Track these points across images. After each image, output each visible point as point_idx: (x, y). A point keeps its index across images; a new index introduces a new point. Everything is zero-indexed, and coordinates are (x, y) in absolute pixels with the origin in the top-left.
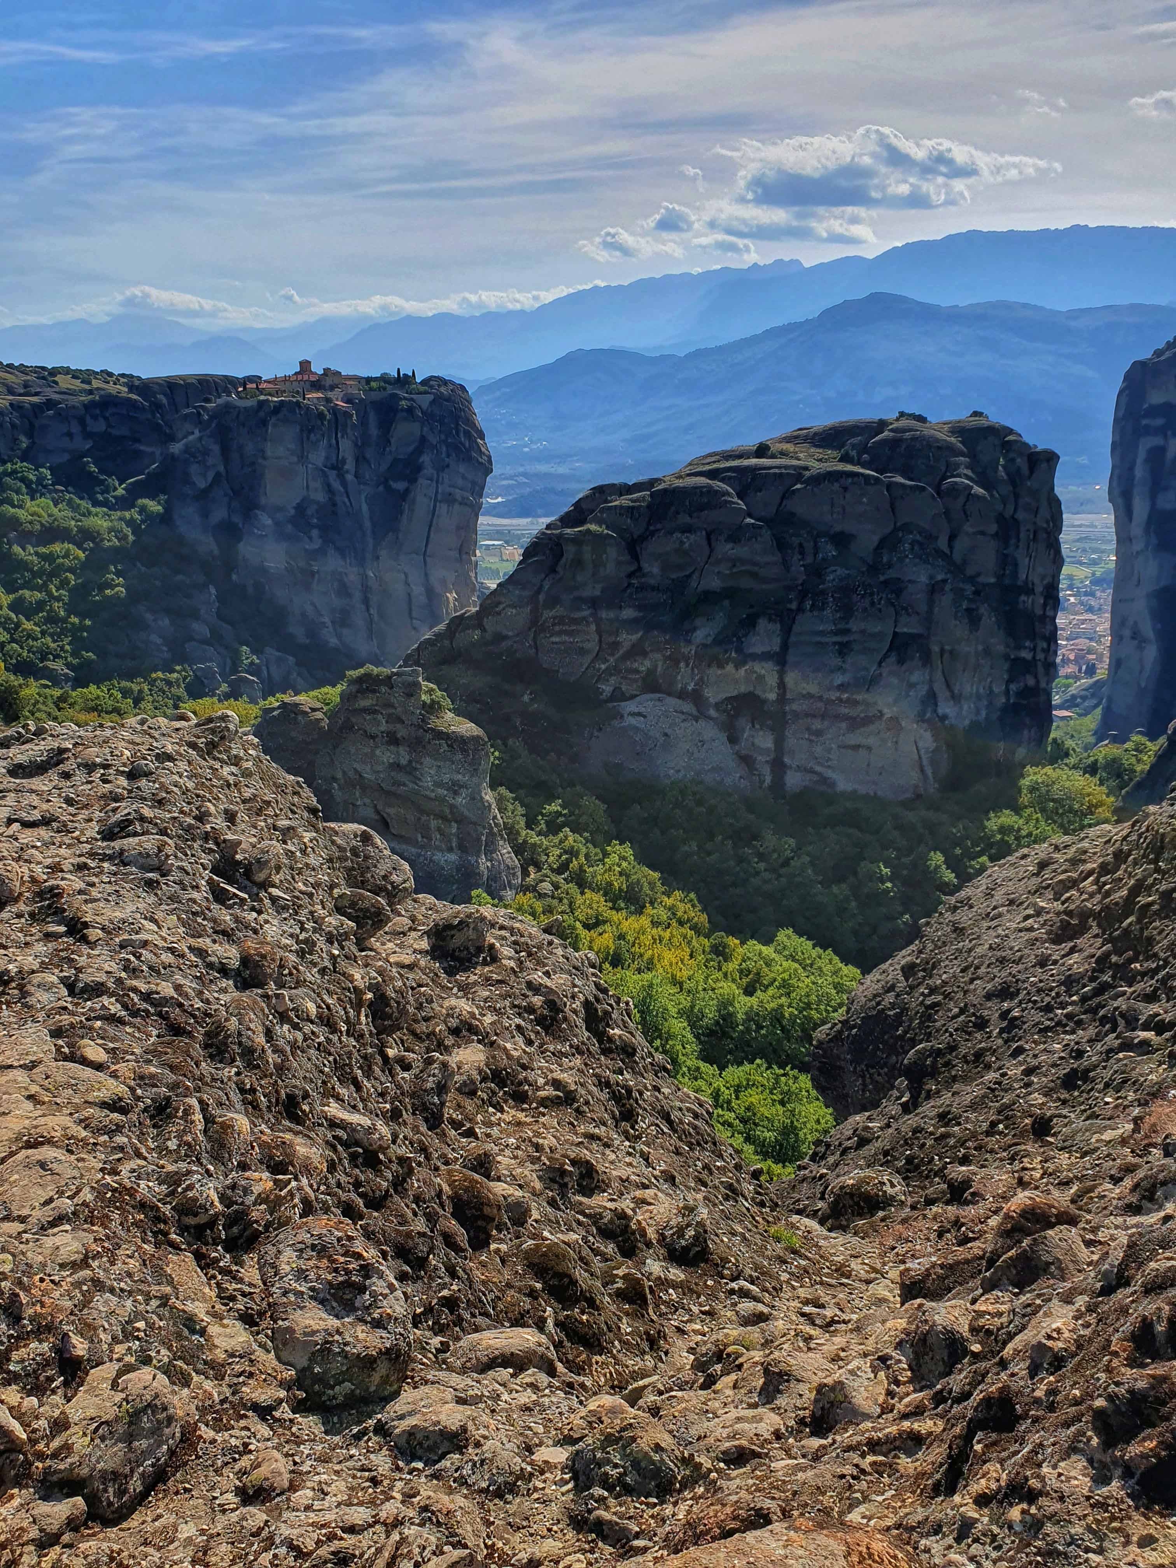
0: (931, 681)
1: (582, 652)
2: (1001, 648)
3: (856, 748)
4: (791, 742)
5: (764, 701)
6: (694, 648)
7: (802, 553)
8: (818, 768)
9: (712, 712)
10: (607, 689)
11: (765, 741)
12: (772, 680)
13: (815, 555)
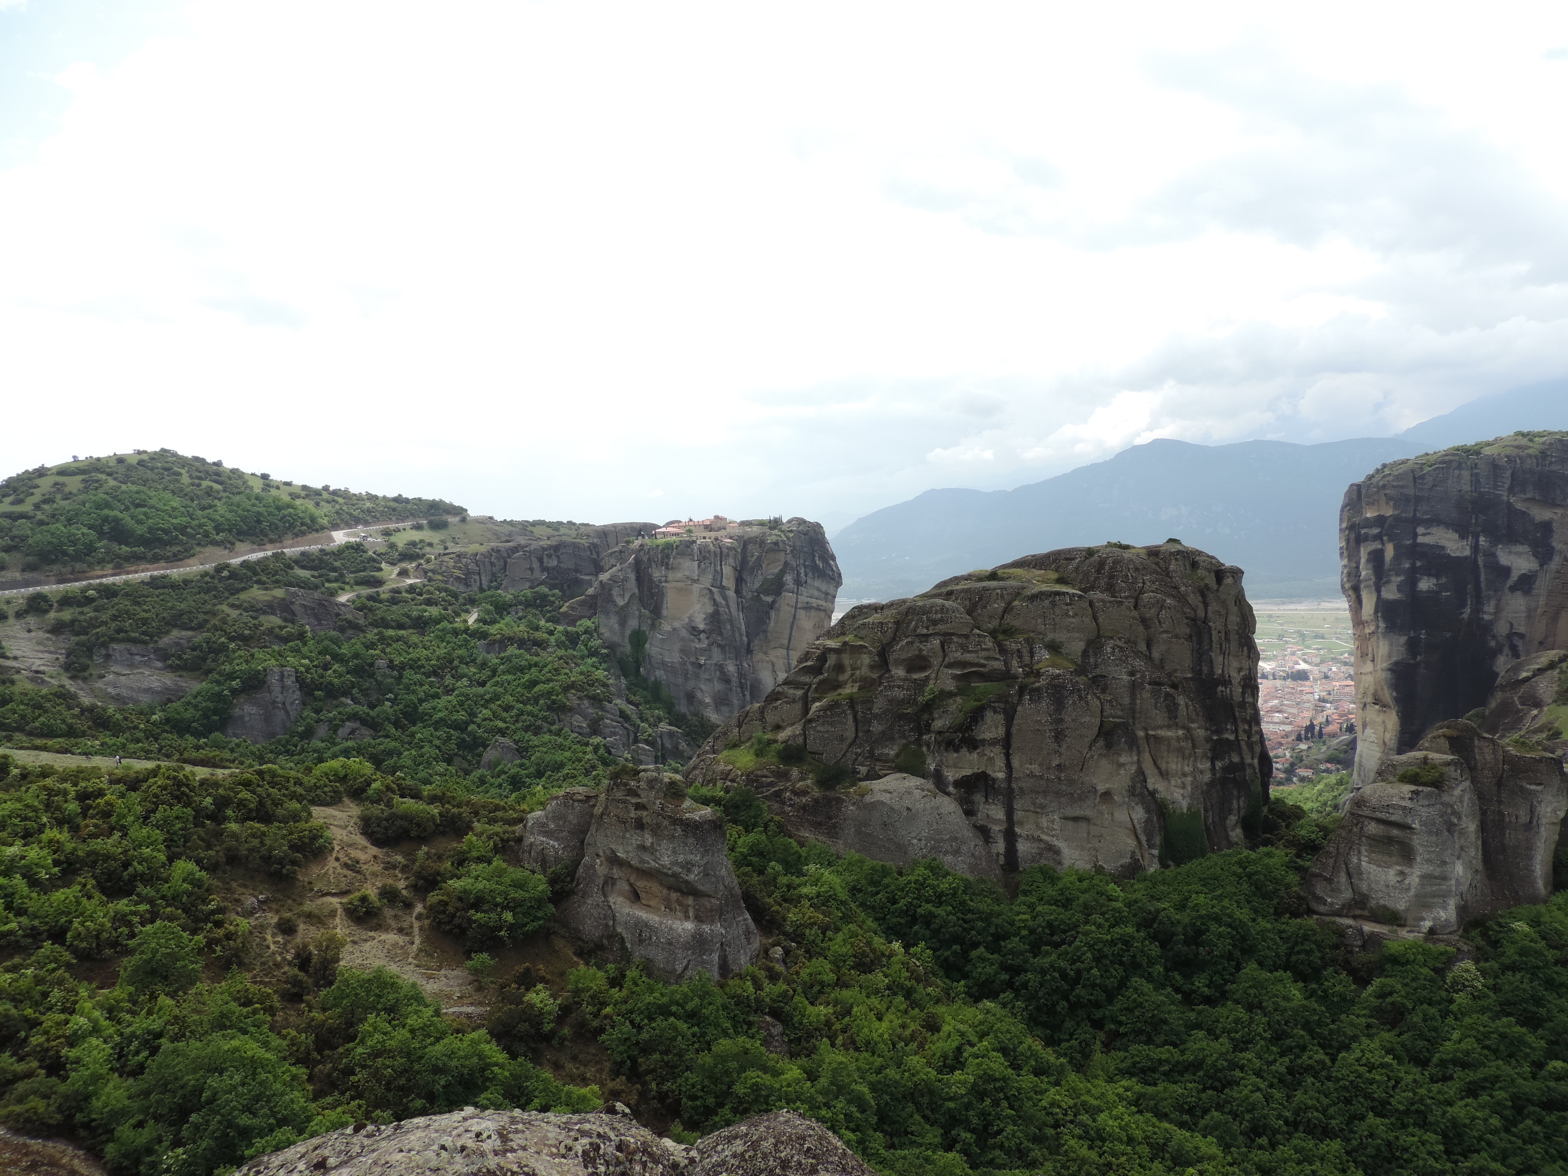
0: (1139, 761)
1: (842, 739)
2: (1200, 733)
3: (1076, 819)
4: (1018, 815)
5: (994, 780)
6: (933, 736)
7: (1020, 657)
8: (1044, 837)
9: (951, 789)
10: (863, 770)
11: (998, 813)
12: (1000, 762)
13: (1032, 657)
